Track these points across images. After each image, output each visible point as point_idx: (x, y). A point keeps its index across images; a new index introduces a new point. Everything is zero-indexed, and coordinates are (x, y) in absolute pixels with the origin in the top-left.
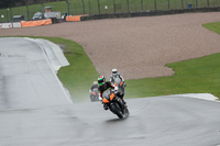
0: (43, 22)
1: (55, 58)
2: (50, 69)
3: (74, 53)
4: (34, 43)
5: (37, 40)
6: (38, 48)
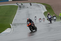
1: (43, 9)
2: (42, 12)
4: (38, 5)
5: (38, 4)
6: (39, 6)
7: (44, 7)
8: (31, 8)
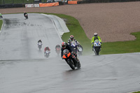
0: (53, 4)
1: (61, 27)
2: (57, 35)
3: (72, 24)
4: (47, 17)
6: (50, 20)
7: (62, 22)
8: (32, 25)
